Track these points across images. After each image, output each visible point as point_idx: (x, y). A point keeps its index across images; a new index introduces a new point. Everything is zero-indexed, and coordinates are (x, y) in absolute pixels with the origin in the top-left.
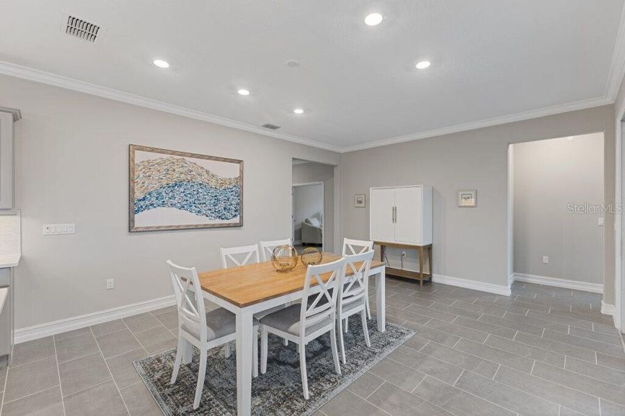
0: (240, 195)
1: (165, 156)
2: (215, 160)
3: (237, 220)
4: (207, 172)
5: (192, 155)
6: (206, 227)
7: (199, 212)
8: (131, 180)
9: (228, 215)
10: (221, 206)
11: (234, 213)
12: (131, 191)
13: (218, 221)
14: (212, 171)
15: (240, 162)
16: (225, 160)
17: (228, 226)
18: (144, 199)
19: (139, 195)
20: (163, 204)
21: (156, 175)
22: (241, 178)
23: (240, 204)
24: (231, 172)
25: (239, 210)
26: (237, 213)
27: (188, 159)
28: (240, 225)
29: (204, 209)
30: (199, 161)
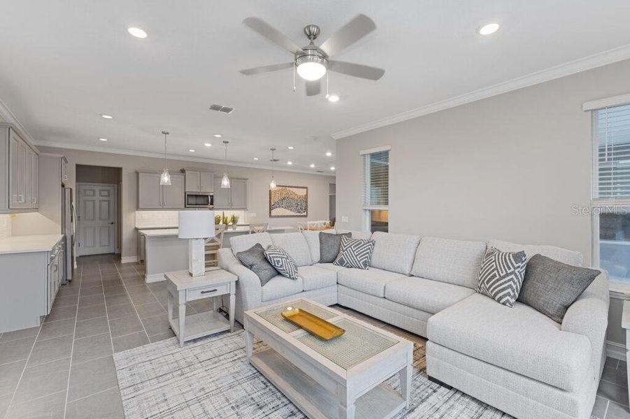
0: (306, 202)
1: (280, 188)
3: (305, 214)
4: (294, 193)
5: (289, 187)
6: (296, 216)
7: (291, 210)
8: (270, 198)
9: (302, 211)
10: (299, 207)
12: (270, 202)
13: (298, 214)
14: (296, 193)
15: (306, 188)
16: (301, 187)
17: (302, 216)
18: (274, 205)
19: (273, 203)
20: (279, 207)
21: (277, 196)
22: (307, 195)
23: (306, 206)
24: (302, 192)
25: (306, 209)
26: (305, 211)
27: (287, 188)
28: (306, 216)
29: (293, 208)
30: (291, 189)
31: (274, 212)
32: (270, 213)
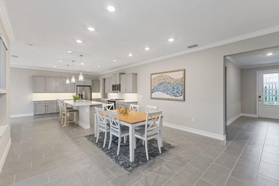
0: (183, 86)
1: (158, 75)
2: (172, 72)
3: (182, 98)
4: (170, 77)
5: (165, 73)
7: (168, 93)
8: (151, 84)
9: (178, 95)
10: (175, 91)
11: (180, 94)
12: (151, 87)
13: (174, 98)
14: (172, 77)
15: (184, 70)
16: (176, 71)
17: (177, 100)
18: (154, 89)
19: (153, 88)
20: (158, 91)
21: (156, 81)
23: (184, 90)
24: (179, 76)
26: (182, 94)
27: (164, 74)
28: (183, 100)
29: (169, 92)
30: (167, 74)
31: (155, 95)
32: (151, 95)
